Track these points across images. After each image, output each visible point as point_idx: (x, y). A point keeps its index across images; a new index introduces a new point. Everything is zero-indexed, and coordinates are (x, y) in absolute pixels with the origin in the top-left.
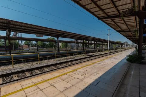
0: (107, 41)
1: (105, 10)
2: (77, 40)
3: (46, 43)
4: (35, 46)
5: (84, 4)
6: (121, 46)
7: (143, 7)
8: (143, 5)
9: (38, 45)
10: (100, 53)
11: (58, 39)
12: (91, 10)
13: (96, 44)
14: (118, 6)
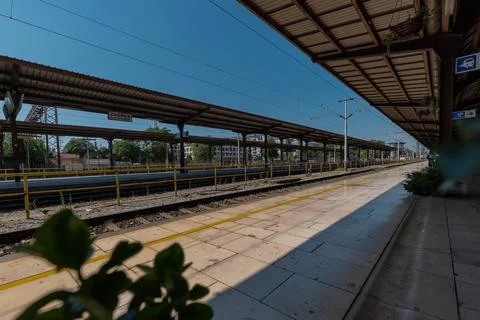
0: (339, 140)
1: (333, 31)
2: (244, 134)
3: (142, 145)
4: (103, 157)
5: (267, 8)
6: (385, 156)
7: (451, 17)
8: (452, 13)
9: (114, 152)
10: (319, 175)
11: (181, 129)
12: (289, 28)
13: (307, 147)
14: (375, 16)
